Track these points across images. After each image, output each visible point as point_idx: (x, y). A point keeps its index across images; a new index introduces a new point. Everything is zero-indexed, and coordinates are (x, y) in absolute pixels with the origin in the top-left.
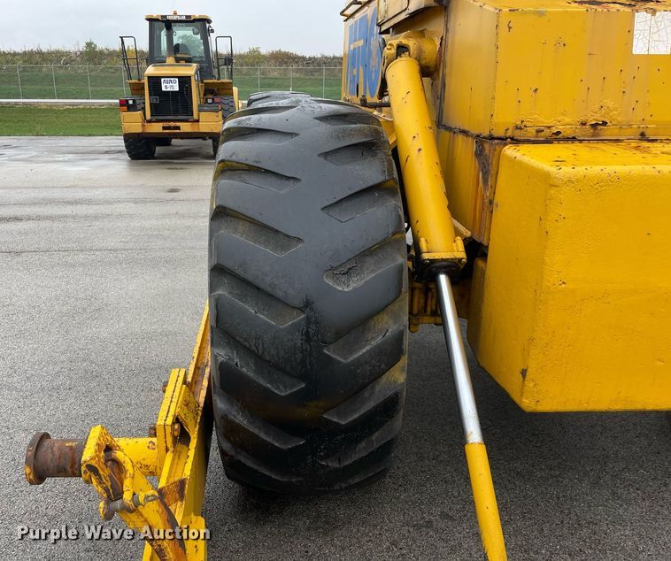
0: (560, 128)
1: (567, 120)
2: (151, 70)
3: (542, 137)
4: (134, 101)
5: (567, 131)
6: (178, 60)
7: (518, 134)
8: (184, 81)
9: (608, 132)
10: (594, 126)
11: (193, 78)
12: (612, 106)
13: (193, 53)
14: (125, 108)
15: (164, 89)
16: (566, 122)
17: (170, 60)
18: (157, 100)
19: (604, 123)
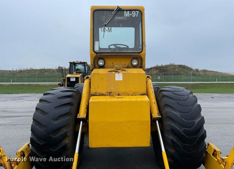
0: (103, 93)
1: (105, 92)
2: (68, 76)
3: (100, 94)
4: (62, 84)
5: (104, 94)
6: (77, 73)
7: (96, 94)
8: (77, 79)
9: (112, 94)
10: (109, 93)
11: (79, 78)
12: (112, 89)
13: (82, 71)
14: (60, 86)
15: (71, 80)
16: (104, 92)
17: (75, 73)
18: (69, 83)
19: (111, 92)
